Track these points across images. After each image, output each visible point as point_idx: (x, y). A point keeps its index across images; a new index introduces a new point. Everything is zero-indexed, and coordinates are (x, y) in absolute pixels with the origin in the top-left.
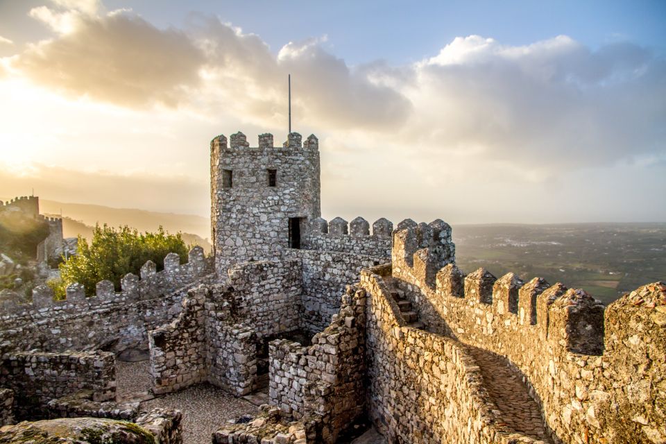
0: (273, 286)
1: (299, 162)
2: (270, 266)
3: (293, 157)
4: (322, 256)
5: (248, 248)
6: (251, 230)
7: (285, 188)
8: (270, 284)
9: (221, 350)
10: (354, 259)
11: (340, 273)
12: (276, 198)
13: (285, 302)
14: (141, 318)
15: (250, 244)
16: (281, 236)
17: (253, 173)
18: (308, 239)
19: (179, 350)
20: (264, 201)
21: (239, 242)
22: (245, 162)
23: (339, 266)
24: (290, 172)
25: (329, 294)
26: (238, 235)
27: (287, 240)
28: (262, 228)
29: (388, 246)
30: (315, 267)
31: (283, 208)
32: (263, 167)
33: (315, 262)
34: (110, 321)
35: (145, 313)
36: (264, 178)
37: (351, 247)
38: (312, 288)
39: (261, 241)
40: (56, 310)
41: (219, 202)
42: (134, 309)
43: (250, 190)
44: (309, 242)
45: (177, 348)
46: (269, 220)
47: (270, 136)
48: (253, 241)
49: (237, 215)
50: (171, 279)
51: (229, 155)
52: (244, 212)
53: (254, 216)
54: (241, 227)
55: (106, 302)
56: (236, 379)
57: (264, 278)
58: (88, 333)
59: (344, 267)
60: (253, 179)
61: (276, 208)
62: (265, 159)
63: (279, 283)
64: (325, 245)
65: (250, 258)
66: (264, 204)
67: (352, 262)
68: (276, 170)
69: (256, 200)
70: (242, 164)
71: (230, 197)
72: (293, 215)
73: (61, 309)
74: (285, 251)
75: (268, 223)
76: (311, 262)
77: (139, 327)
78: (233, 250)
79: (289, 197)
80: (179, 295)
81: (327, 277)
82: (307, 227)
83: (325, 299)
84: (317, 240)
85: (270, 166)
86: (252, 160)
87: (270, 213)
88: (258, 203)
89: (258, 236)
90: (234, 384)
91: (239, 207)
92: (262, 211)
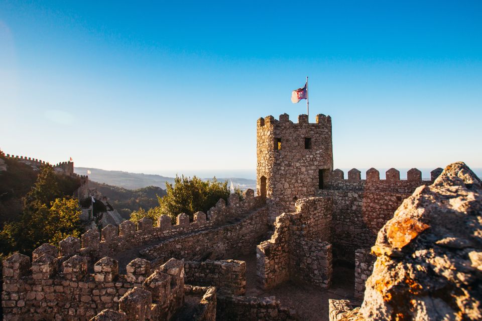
0: (320, 214)
1: (325, 133)
2: (319, 201)
3: (321, 130)
4: (349, 194)
5: (293, 189)
6: (295, 177)
7: (317, 150)
8: (318, 213)
9: (305, 258)
10: (377, 195)
11: (365, 204)
12: (311, 156)
13: (325, 225)
14: (225, 237)
15: (294, 187)
16: (314, 181)
17: (296, 140)
18: (330, 183)
19: (277, 258)
20: (304, 159)
21: (287, 185)
22: (290, 133)
23: (364, 200)
24: (319, 139)
25: (356, 219)
26: (285, 181)
27: (318, 184)
28: (302, 176)
29: (399, 186)
30: (343, 202)
31: (316, 163)
32: (303, 136)
33: (344, 198)
34: (208, 239)
35: (227, 234)
36: (303, 143)
37: (368, 188)
38: (342, 215)
39: (302, 185)
40: (173, 232)
41: (271, 159)
42: (222, 231)
43: (294, 151)
44: (331, 185)
45: (275, 257)
46: (307, 171)
47: (307, 116)
48: (296, 185)
49: (285, 168)
50: (234, 211)
51: (279, 128)
52: (289, 165)
53: (297, 168)
54: (288, 175)
55: (201, 226)
56: (320, 278)
57: (316, 209)
58: (196, 248)
59: (369, 201)
60: (296, 144)
61: (311, 163)
62: (304, 131)
63: (322, 212)
64: (345, 187)
65: (294, 196)
66: (304, 160)
67: (375, 197)
68: (311, 138)
69: (298, 157)
70: (288, 134)
71: (280, 156)
72: (321, 168)
73: (176, 231)
74: (318, 191)
75: (306, 173)
76: (340, 198)
77: (224, 244)
78: (282, 191)
79: (318, 155)
80: (246, 222)
81: (354, 208)
82: (330, 176)
83: (353, 222)
84: (338, 184)
85: (307, 135)
86: (295, 132)
87: (307, 166)
88: (299, 159)
89: (299, 181)
90: (318, 281)
91: (287, 163)
92: (302, 165)
